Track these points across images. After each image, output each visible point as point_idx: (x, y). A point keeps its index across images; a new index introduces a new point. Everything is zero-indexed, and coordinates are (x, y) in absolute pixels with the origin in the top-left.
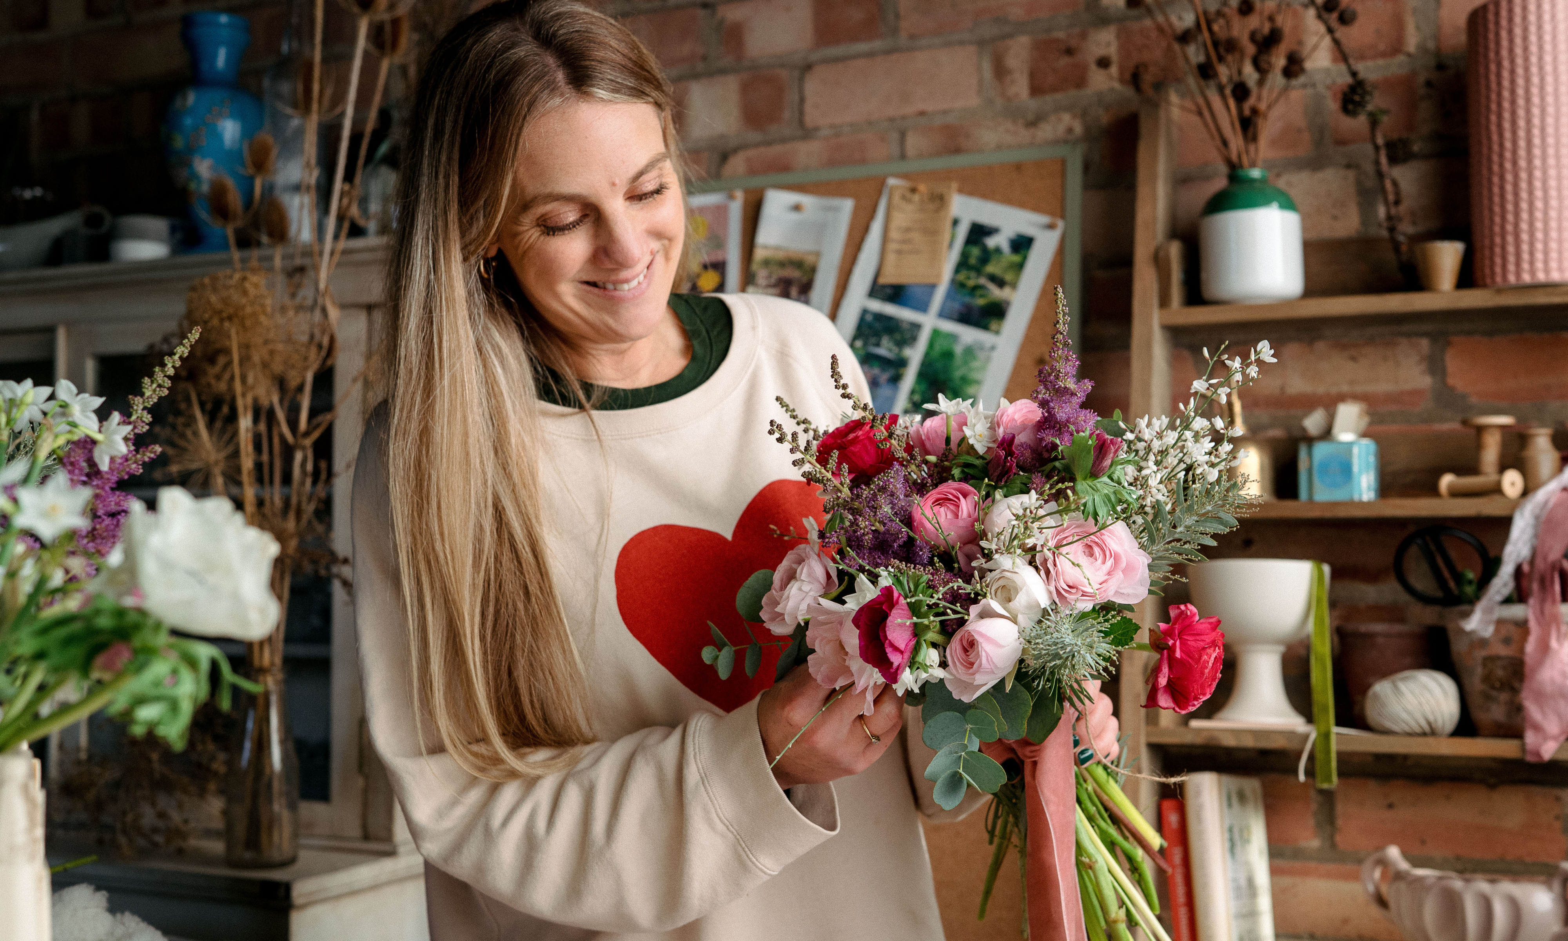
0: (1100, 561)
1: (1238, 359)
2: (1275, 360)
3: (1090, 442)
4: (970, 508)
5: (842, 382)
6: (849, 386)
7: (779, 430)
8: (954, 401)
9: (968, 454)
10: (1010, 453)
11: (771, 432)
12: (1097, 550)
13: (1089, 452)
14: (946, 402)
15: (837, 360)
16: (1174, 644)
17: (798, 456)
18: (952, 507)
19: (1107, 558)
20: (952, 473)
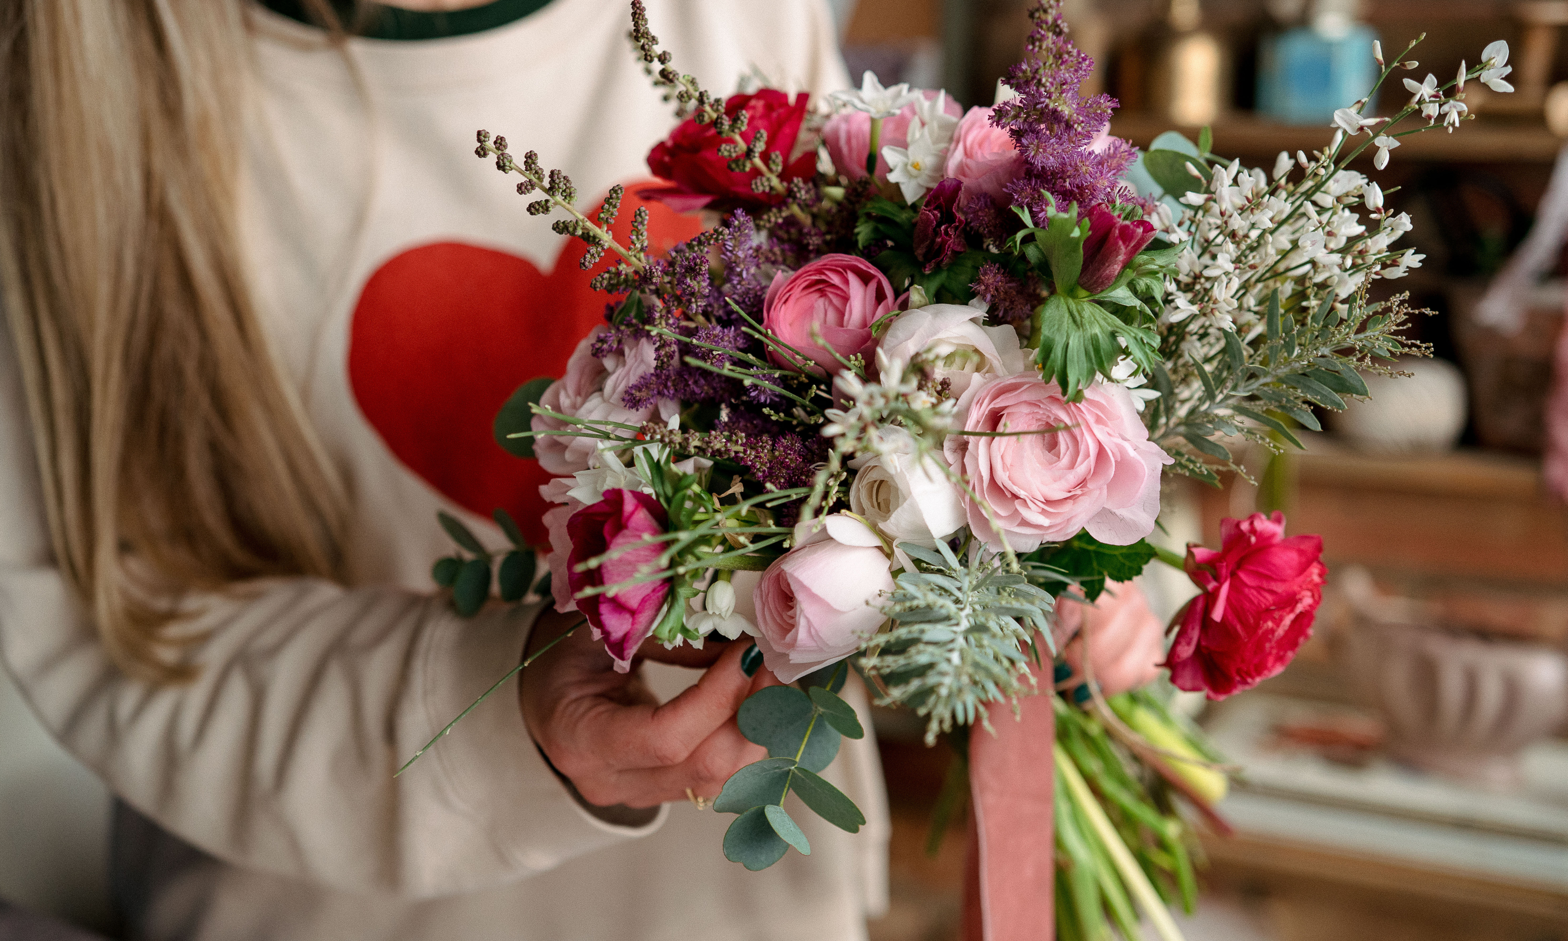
0: (1065, 460)
1: (1431, 79)
2: (1510, 89)
3: (1076, 233)
4: (867, 311)
5: (658, 49)
6: (673, 56)
7: (498, 149)
8: (893, 90)
9: (891, 199)
10: (948, 217)
11: (481, 152)
12: (1063, 438)
13: (1075, 250)
14: (878, 90)
15: (644, 9)
16: (1217, 590)
17: (537, 195)
18: (836, 301)
19: (1079, 459)
20: (856, 230)
